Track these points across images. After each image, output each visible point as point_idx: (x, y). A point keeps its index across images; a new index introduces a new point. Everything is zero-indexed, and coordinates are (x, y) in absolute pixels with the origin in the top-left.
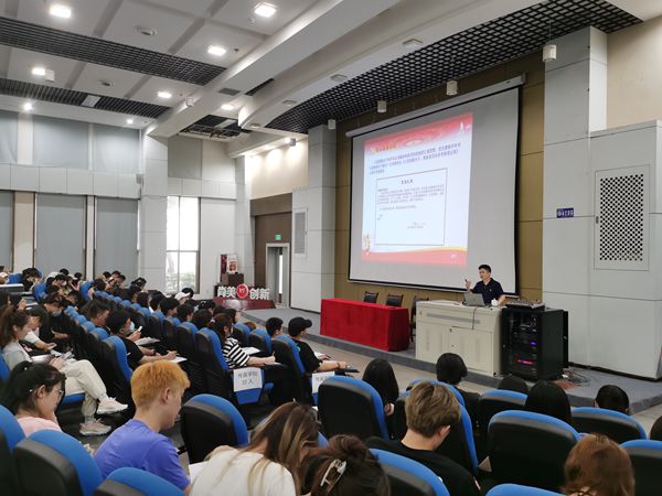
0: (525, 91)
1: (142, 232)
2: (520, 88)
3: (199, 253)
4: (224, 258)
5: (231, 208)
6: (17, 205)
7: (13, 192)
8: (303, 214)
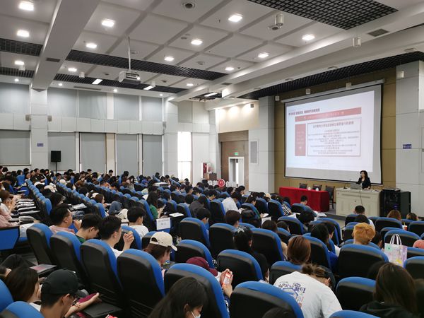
0: (384, 87)
1: (166, 152)
2: (382, 85)
3: (192, 162)
4: (205, 165)
5: (207, 137)
6: (107, 140)
7: (105, 133)
8: (256, 143)
